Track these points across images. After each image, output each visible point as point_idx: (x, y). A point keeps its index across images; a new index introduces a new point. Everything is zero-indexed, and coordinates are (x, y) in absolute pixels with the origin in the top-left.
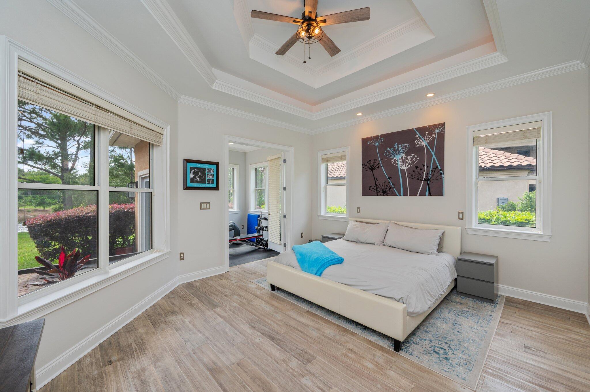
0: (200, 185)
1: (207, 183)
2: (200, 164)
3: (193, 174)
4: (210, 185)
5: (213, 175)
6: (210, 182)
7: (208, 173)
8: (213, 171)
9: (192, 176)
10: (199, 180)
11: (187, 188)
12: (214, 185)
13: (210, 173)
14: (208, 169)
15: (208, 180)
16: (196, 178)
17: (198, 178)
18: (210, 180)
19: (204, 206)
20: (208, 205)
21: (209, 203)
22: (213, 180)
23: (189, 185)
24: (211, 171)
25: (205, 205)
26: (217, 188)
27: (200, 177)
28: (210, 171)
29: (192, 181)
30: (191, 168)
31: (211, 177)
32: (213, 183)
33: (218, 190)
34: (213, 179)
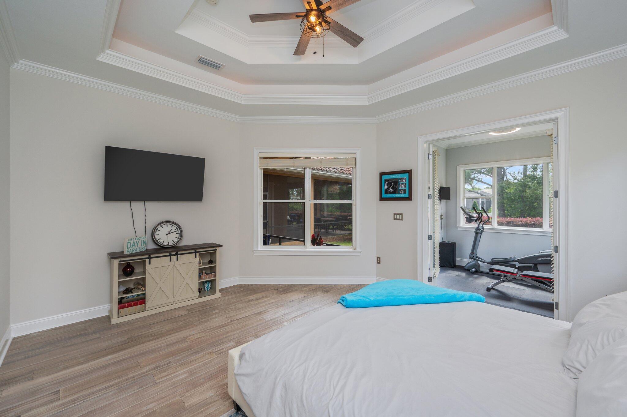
0: (393, 196)
1: (400, 193)
2: (393, 175)
3: (387, 186)
4: (403, 195)
5: (406, 184)
6: (403, 192)
7: (400, 183)
8: (406, 181)
9: (386, 187)
10: (392, 190)
11: (382, 199)
12: (407, 195)
13: (402, 183)
14: (401, 179)
15: (400, 190)
16: (390, 189)
17: (391, 189)
18: (403, 189)
19: (398, 217)
20: (401, 216)
21: (402, 214)
22: (405, 190)
23: (384, 196)
24: (404, 180)
25: (398, 215)
26: (410, 198)
27: (393, 188)
28: (402, 181)
29: (386, 192)
30: (386, 181)
31: (403, 186)
32: (405, 192)
33: (411, 200)
34: (405, 188)
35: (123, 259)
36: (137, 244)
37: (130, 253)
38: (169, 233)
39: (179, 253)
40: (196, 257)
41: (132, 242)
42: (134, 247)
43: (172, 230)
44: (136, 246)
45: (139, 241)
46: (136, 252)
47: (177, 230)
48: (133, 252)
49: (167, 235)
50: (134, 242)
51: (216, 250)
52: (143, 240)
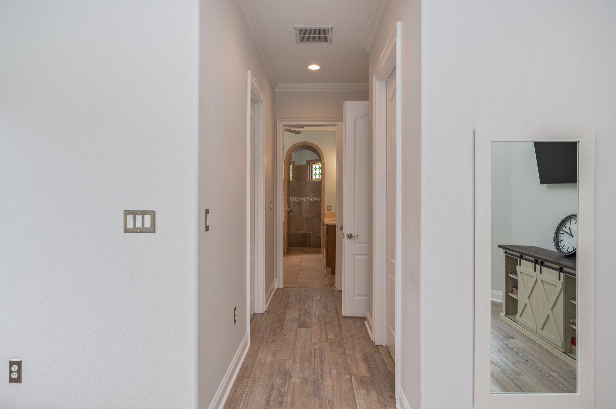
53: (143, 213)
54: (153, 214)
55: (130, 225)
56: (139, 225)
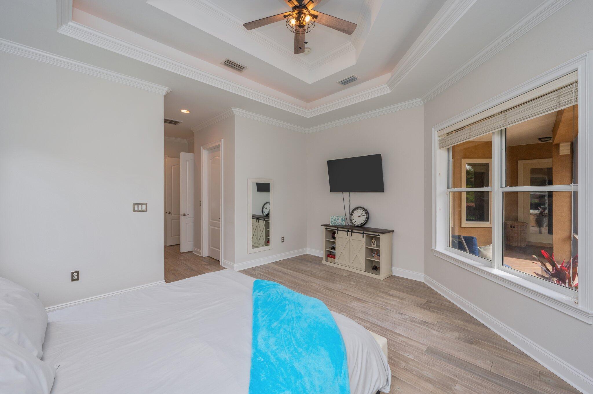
35: (327, 227)
36: (338, 220)
37: (333, 225)
38: (360, 216)
39: (353, 231)
40: (363, 238)
41: (334, 218)
42: (335, 222)
43: (362, 214)
44: (337, 221)
45: (339, 218)
46: (337, 225)
47: (365, 214)
48: (335, 225)
49: (358, 217)
50: (335, 218)
51: (379, 236)
52: (342, 218)
53: (142, 205)
54: (146, 204)
55: (136, 209)
56: (140, 209)
